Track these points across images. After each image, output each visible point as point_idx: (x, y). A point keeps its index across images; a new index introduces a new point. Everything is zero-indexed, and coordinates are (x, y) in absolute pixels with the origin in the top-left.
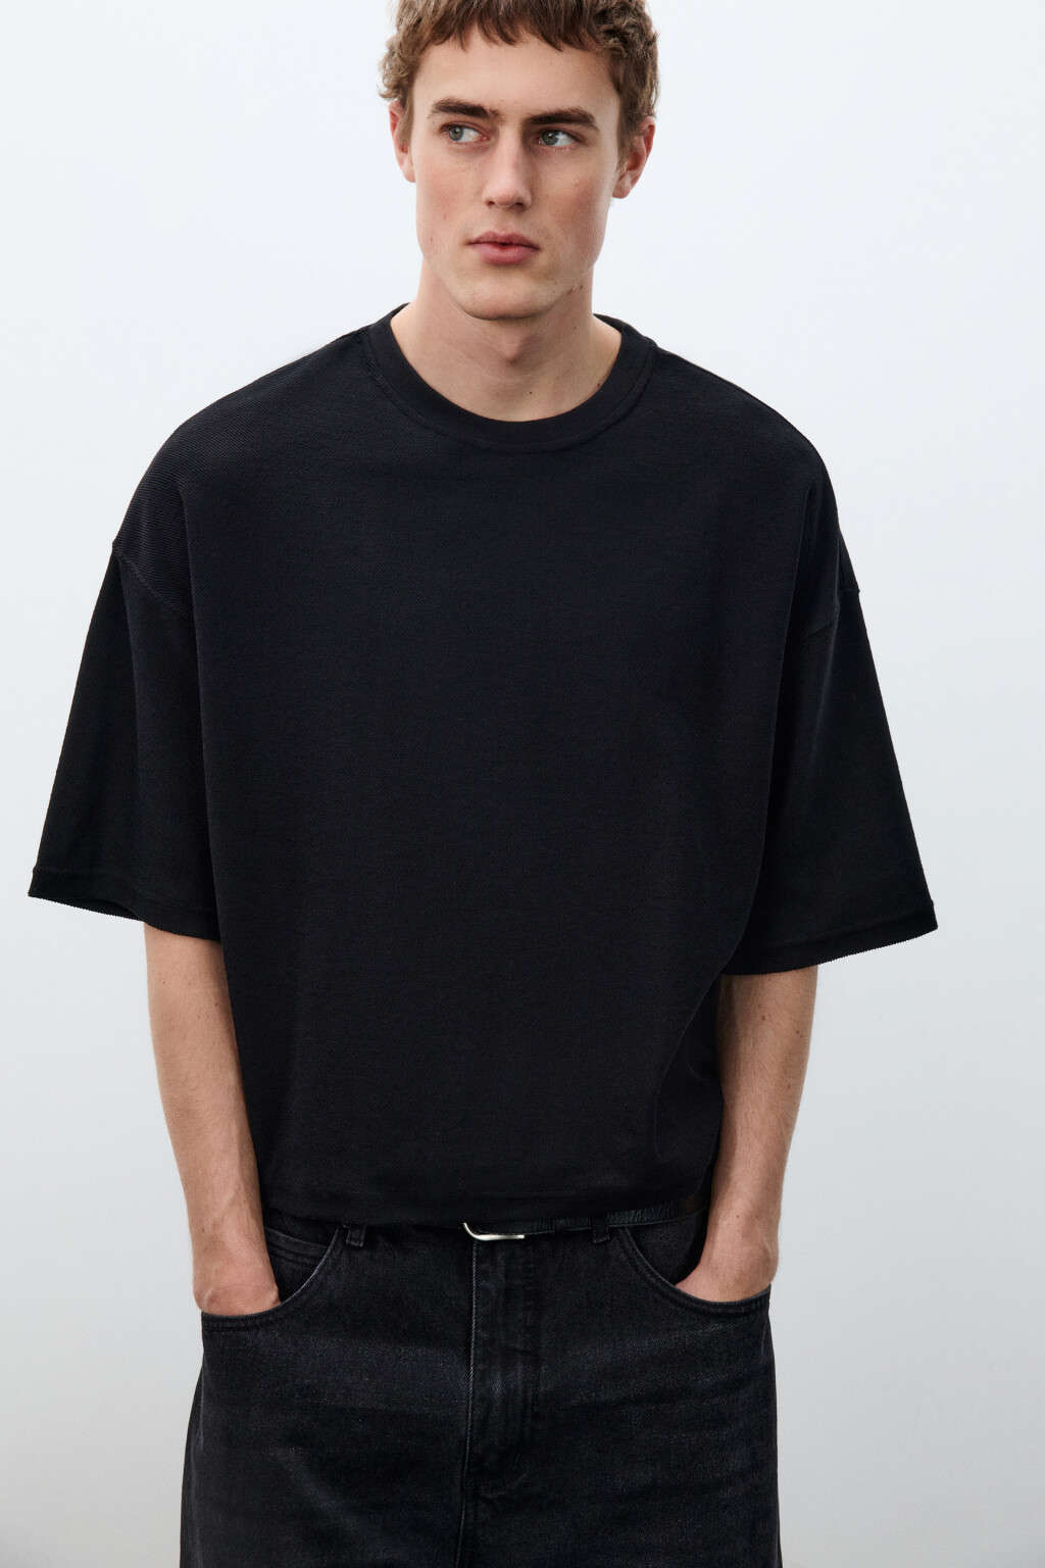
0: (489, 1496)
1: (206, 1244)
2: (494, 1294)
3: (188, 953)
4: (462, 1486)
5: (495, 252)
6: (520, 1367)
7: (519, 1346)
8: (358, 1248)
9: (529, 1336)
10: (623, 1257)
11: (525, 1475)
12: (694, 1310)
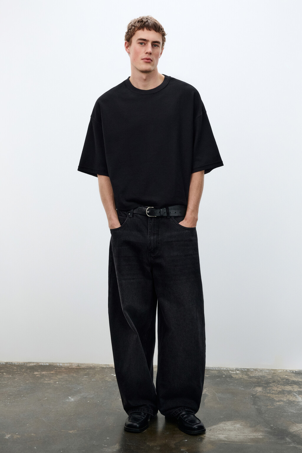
0: (152, 256)
1: (110, 219)
2: (152, 225)
3: (104, 179)
4: (148, 254)
5: (146, 61)
6: (156, 236)
7: (156, 233)
8: (131, 218)
9: (157, 231)
10: (172, 220)
11: (157, 252)
12: (184, 228)
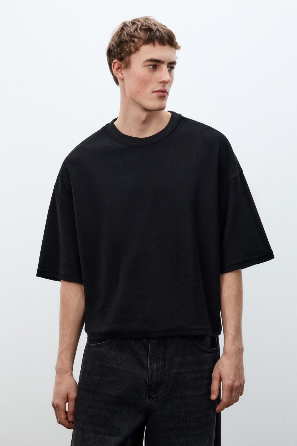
0: (153, 396)
2: (155, 344)
4: (146, 394)
6: (161, 362)
7: (161, 357)
9: (163, 355)
11: (162, 391)
